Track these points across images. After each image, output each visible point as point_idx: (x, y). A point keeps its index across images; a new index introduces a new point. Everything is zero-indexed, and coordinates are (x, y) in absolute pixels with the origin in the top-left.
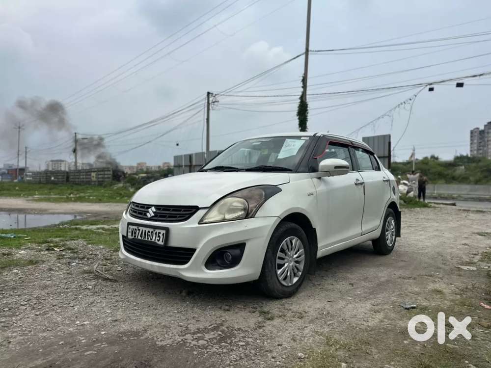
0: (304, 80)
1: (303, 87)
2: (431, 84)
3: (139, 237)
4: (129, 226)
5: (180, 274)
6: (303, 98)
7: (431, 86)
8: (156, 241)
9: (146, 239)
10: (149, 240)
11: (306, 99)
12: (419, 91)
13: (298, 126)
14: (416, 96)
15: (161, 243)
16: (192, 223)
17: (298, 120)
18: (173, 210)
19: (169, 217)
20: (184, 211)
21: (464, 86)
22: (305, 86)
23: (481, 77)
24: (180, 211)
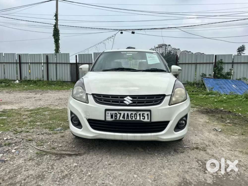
0: (56, 15)
1: (55, 19)
2: (121, 30)
3: (121, 119)
4: (107, 112)
5: (158, 138)
6: (56, 26)
7: (122, 31)
8: (142, 119)
9: (130, 119)
10: (134, 119)
11: (58, 28)
12: (116, 33)
13: (54, 42)
14: (115, 35)
15: (146, 120)
16: (164, 105)
17: (54, 39)
18: (148, 98)
19: (147, 103)
20: (156, 98)
21: (135, 33)
22: (57, 19)
23: (141, 30)
24: (153, 98)
